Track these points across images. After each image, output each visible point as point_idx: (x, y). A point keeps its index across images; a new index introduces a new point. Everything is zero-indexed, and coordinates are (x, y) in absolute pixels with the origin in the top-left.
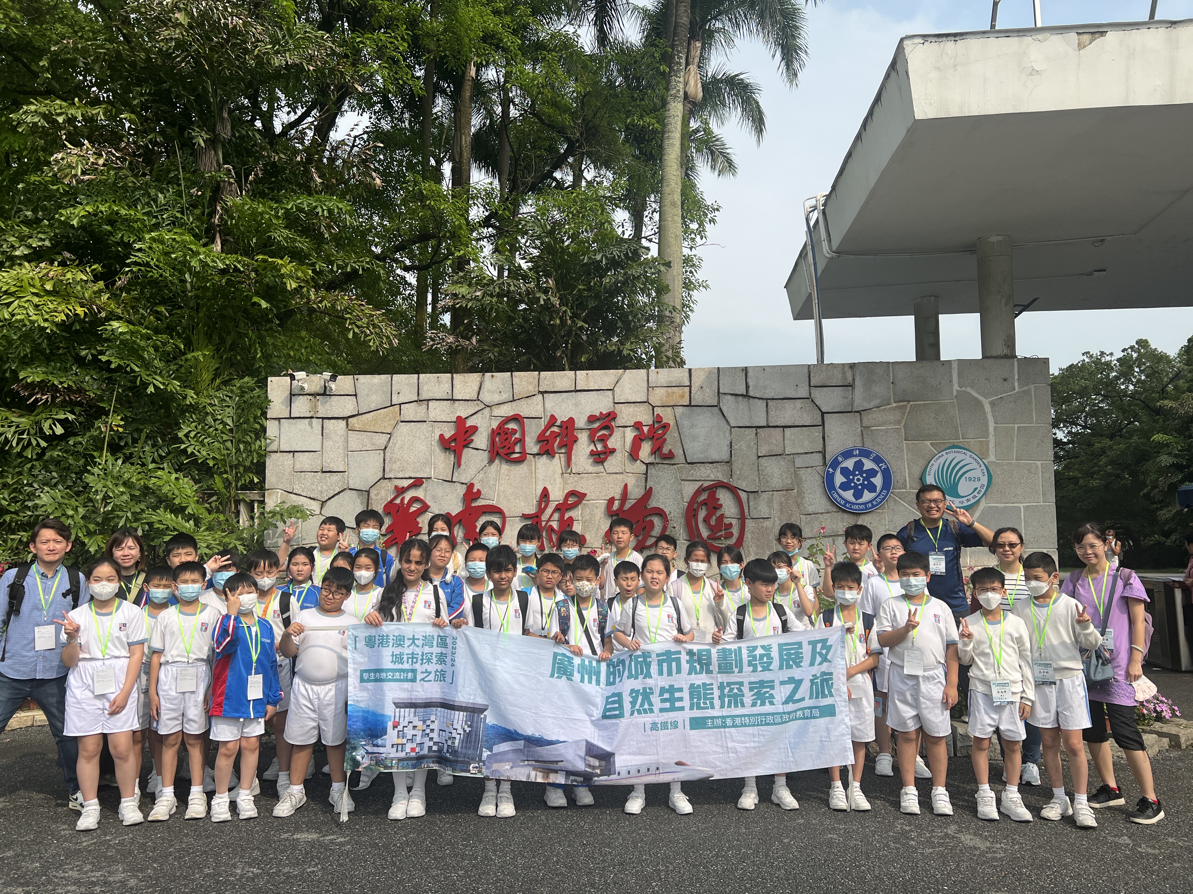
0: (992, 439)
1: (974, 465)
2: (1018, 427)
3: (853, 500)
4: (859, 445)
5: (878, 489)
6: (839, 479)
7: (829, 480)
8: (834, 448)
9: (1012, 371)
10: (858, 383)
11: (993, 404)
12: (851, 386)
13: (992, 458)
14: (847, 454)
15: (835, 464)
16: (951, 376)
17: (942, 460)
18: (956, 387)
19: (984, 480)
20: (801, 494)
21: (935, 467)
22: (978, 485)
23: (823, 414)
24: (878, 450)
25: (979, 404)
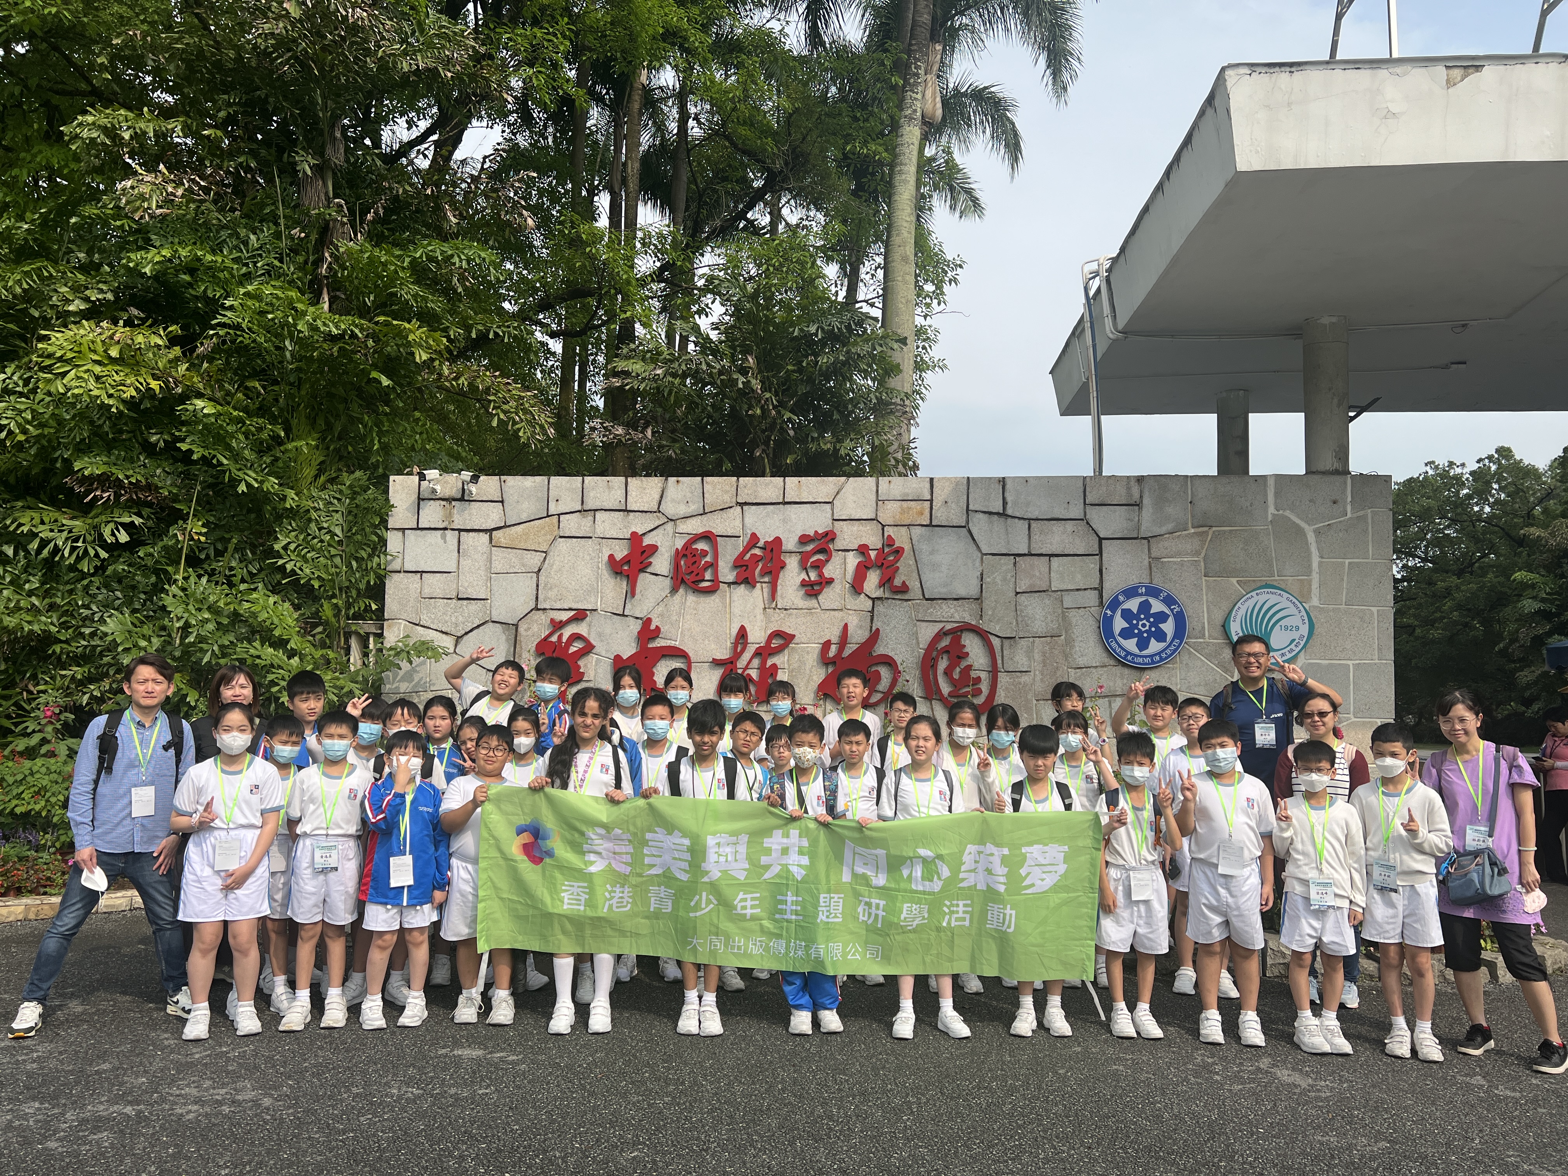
0: (1315, 577)
1: (1292, 610)
2: (1350, 563)
3: (1136, 650)
4: (1146, 580)
5: (1169, 638)
6: (1119, 624)
7: (1107, 623)
8: (1113, 585)
9: (1344, 491)
10: (1146, 501)
11: (1317, 532)
12: (1138, 505)
13: (1315, 602)
14: (1130, 593)
15: (1115, 604)
16: (1266, 495)
17: (1251, 603)
18: (1272, 510)
19: (1304, 630)
20: (1069, 642)
21: (1242, 612)
22: (1296, 635)
23: (1101, 540)
24: (1169, 588)
25: (1301, 532)
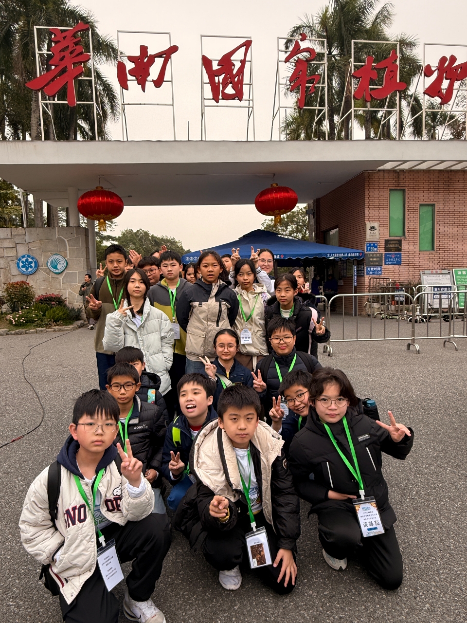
0: (68, 251)
1: (62, 260)
2: (76, 249)
3: (25, 271)
4: (28, 254)
5: (33, 267)
6: (21, 264)
7: (18, 264)
8: (20, 254)
9: (74, 231)
10: (27, 233)
11: (68, 241)
12: (25, 235)
13: (68, 257)
14: (23, 257)
15: (20, 260)
16: (56, 232)
17: (52, 258)
18: (57, 236)
19: (65, 264)
20: (10, 269)
21: (50, 260)
22: (63, 265)
23: (16, 244)
24: (34, 255)
25: (64, 241)
